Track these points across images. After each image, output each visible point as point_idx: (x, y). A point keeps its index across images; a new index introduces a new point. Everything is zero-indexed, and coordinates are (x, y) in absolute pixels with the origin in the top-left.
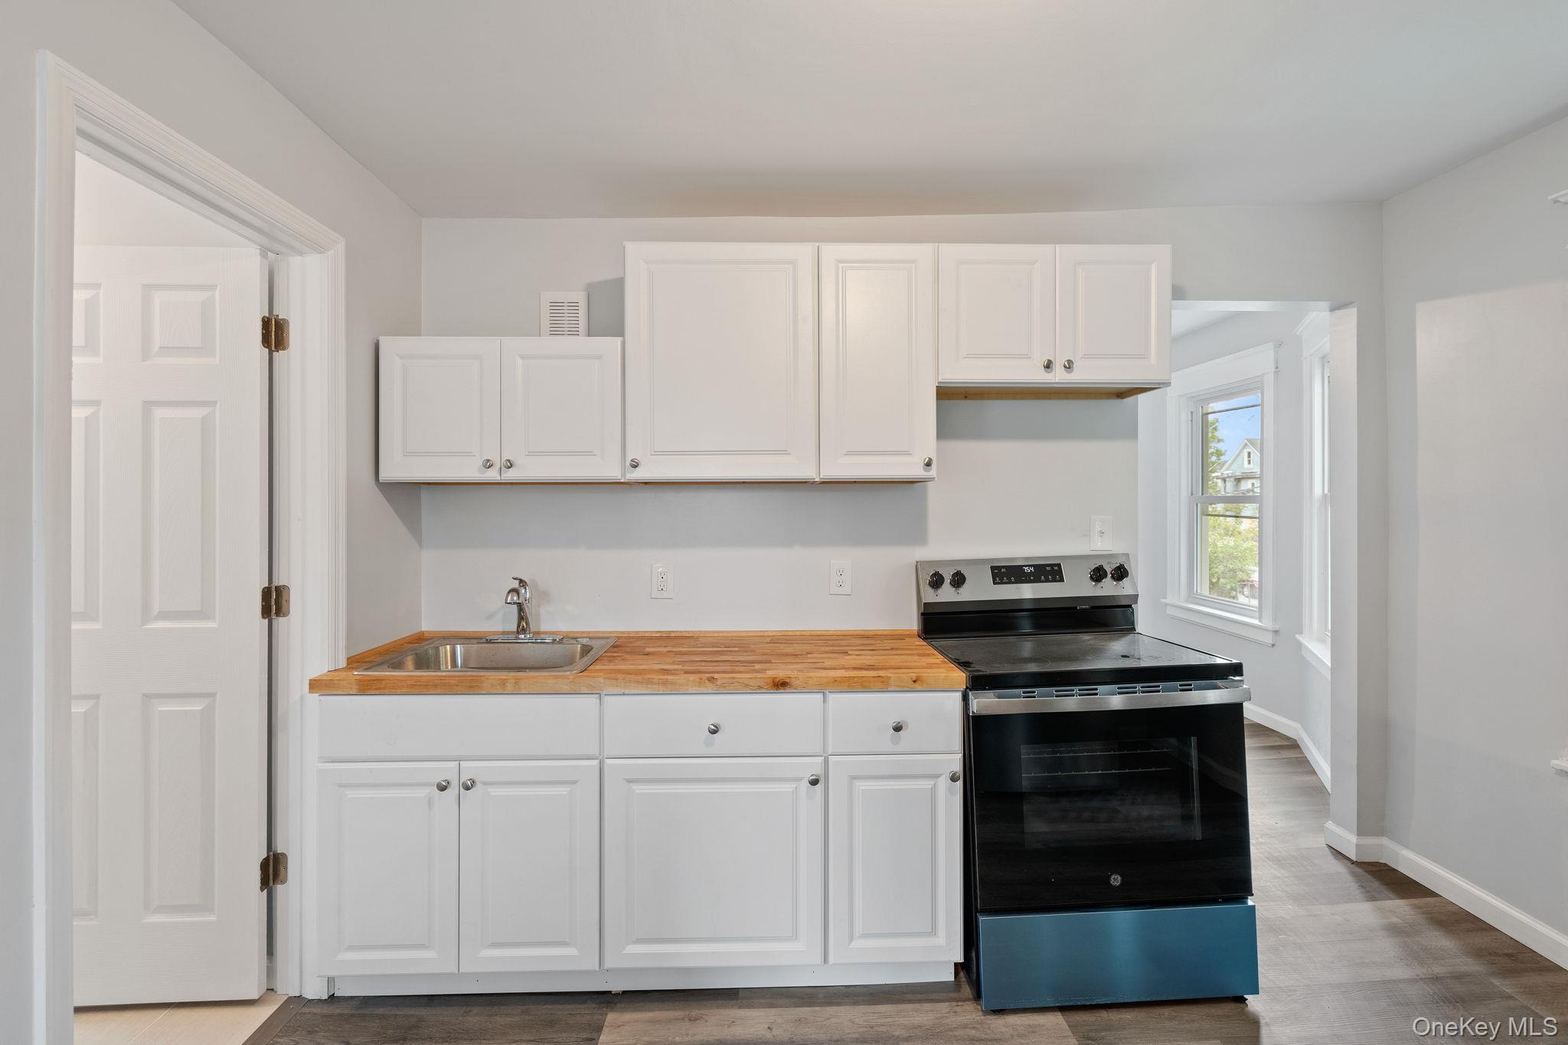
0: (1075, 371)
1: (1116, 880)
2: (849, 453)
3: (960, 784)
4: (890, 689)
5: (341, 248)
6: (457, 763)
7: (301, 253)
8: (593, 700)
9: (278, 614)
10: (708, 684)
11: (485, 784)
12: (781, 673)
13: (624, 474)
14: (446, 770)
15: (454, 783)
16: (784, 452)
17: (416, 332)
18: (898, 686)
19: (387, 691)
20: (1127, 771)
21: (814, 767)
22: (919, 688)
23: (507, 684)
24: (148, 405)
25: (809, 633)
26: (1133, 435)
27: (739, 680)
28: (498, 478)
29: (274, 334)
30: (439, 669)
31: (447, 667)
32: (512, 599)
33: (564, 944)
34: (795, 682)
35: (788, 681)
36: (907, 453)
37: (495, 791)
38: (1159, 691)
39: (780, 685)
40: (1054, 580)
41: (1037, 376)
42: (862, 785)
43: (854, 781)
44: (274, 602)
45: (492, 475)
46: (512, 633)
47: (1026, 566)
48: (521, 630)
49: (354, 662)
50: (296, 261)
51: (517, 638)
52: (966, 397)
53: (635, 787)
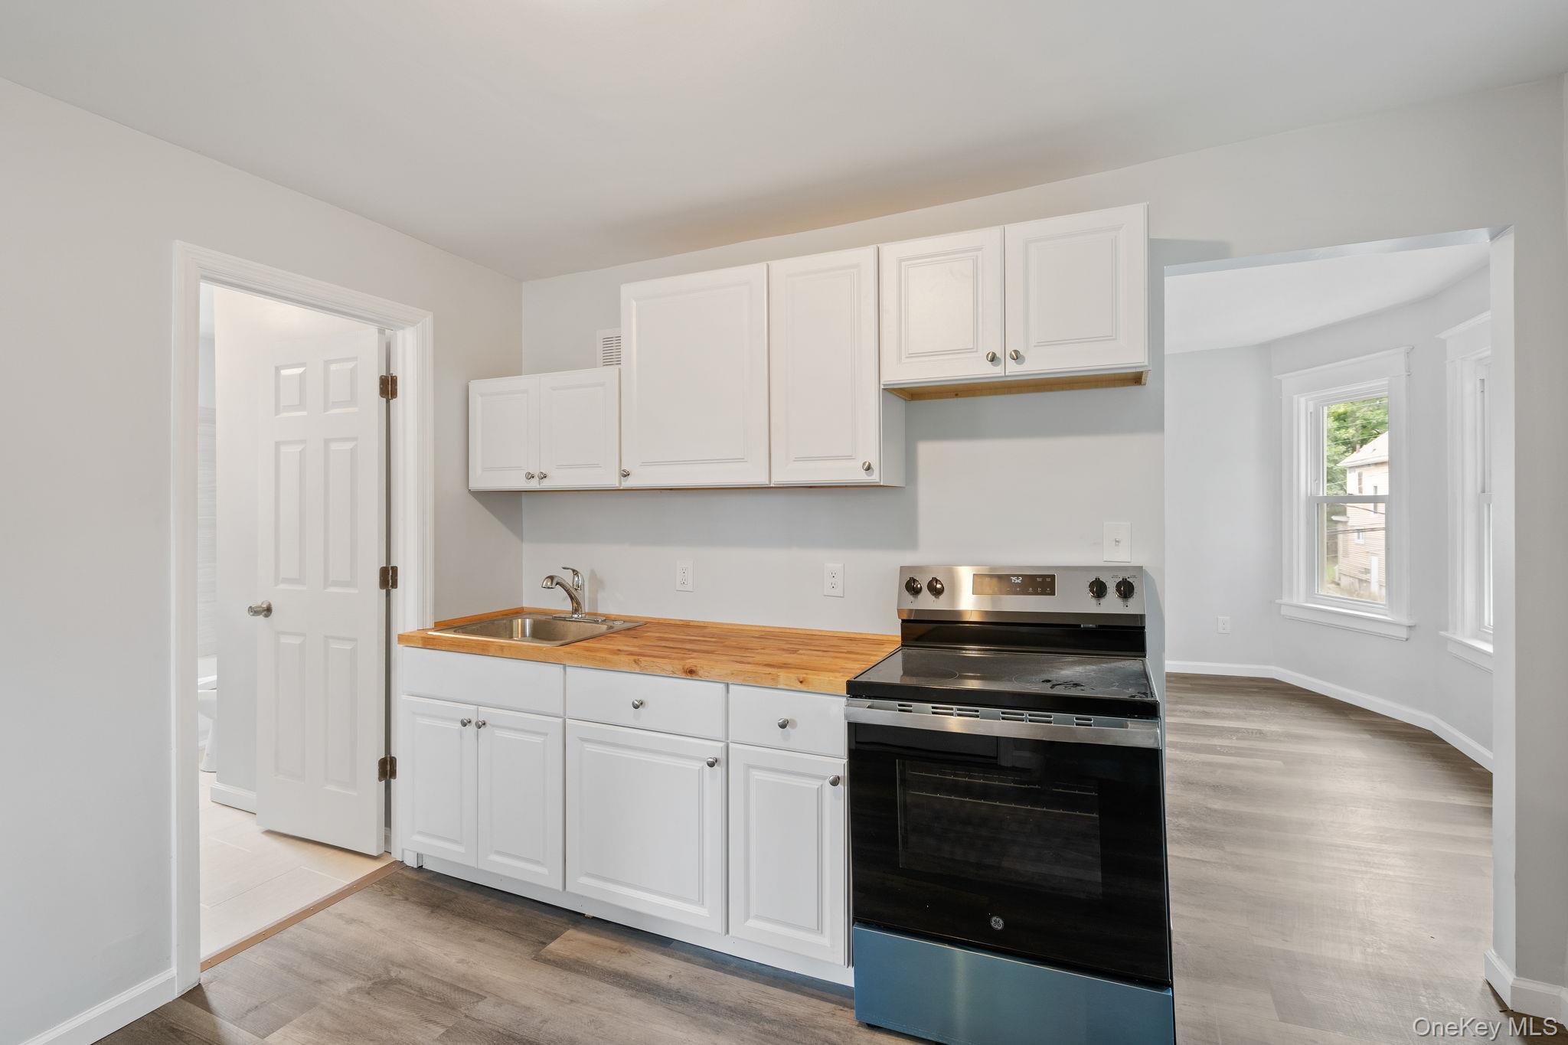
0: (1026, 361)
1: (997, 923)
2: (797, 460)
3: (842, 789)
4: (779, 687)
5: (429, 320)
6: (476, 707)
7: (403, 328)
8: (557, 670)
9: (392, 587)
10: (635, 666)
11: (493, 726)
12: (690, 663)
13: (620, 483)
14: (468, 712)
15: (474, 722)
16: (741, 460)
17: (517, 372)
18: (786, 685)
19: (437, 647)
20: (1013, 805)
21: (715, 750)
22: (805, 689)
23: (504, 650)
24: (327, 442)
25: (804, 632)
26: (1159, 427)
27: (657, 664)
28: (538, 487)
29: (388, 387)
30: (511, 637)
31: (518, 637)
32: (547, 584)
33: (538, 863)
34: (701, 672)
35: (694, 669)
36: (849, 458)
37: (499, 733)
38: (1050, 722)
39: (691, 672)
40: (1043, 593)
41: (982, 371)
42: (756, 774)
43: (751, 770)
44: (388, 578)
45: (534, 485)
46: (567, 612)
47: (1014, 576)
48: (576, 611)
49: (440, 626)
50: (400, 333)
51: (572, 617)
52: (957, 395)
53: (586, 745)
